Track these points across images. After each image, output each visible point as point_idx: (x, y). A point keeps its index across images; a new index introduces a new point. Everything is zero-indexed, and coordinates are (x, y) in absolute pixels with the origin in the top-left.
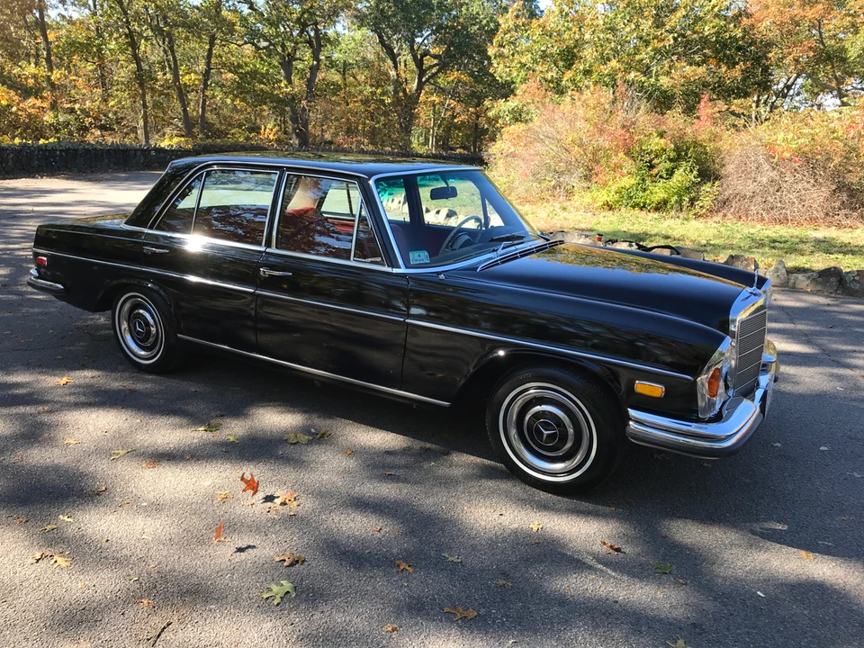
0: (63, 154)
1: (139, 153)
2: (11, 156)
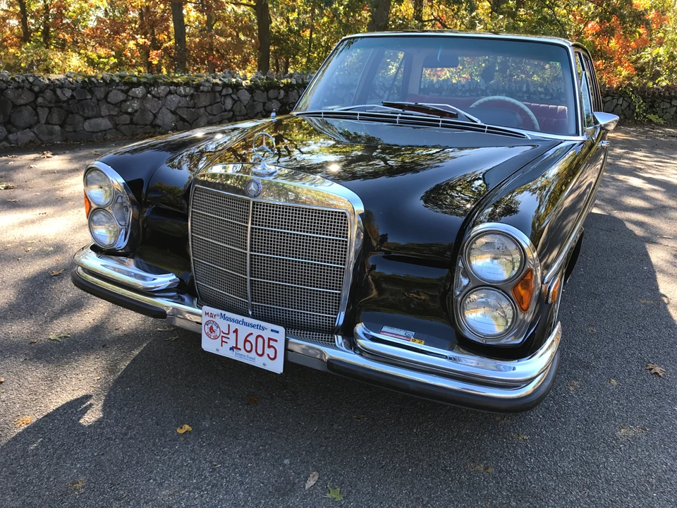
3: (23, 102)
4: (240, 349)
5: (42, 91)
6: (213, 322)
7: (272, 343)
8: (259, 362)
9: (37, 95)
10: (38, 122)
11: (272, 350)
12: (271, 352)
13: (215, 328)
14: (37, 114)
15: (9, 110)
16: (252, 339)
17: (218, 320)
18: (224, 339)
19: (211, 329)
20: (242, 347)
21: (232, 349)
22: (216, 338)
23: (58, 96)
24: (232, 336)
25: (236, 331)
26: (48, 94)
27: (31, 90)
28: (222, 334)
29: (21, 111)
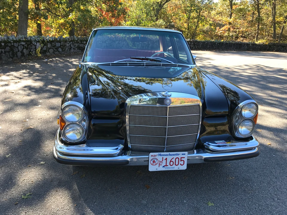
0: (218, 44)
1: (245, 45)
2: (201, 44)
4: (168, 166)
6: (155, 158)
7: (182, 159)
8: (176, 168)
11: (183, 161)
12: (182, 163)
13: (155, 160)
16: (174, 160)
17: (157, 157)
18: (160, 164)
19: (154, 162)
20: (169, 165)
21: (164, 167)
22: (156, 165)
24: (164, 161)
25: (166, 159)
28: (159, 162)
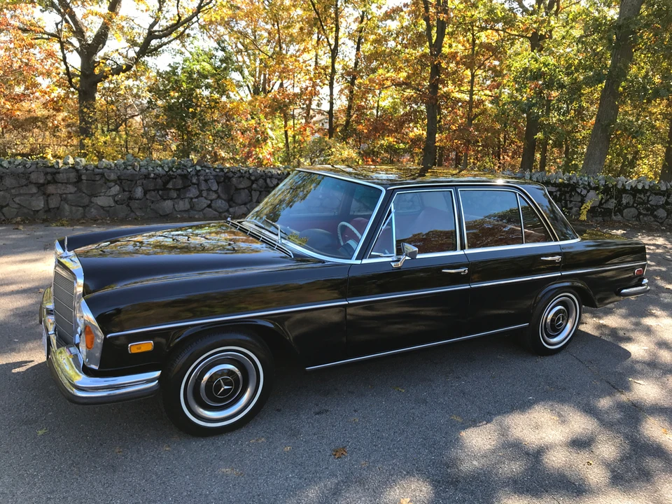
3: (242, 186)
5: (256, 180)
9: (253, 182)
10: (251, 200)
14: (251, 196)
15: (232, 192)
23: (267, 184)
26: (261, 182)
27: (249, 178)
29: (240, 193)
